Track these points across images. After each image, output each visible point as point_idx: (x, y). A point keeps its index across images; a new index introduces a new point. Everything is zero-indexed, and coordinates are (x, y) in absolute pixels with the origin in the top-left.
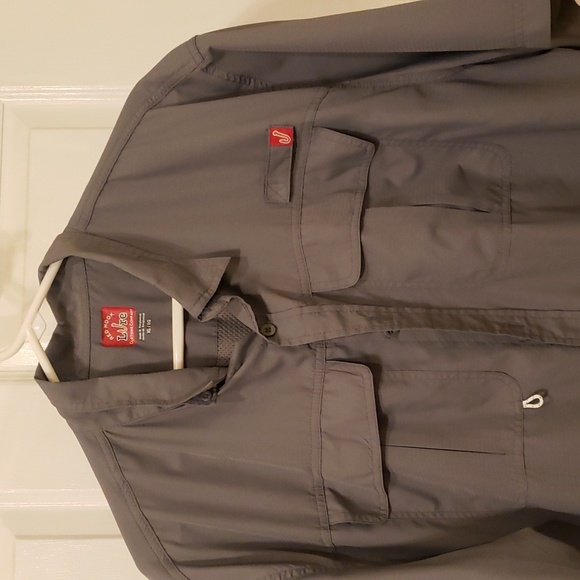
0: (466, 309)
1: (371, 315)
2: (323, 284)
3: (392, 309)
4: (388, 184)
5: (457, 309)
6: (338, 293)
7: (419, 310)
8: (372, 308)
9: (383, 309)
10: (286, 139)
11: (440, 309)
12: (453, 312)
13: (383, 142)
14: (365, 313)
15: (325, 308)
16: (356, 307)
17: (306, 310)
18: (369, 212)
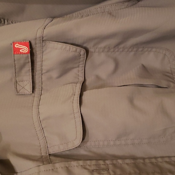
0: (162, 157)
1: (93, 168)
2: (56, 147)
3: (108, 162)
4: (98, 78)
5: (156, 158)
6: (68, 153)
7: (128, 161)
8: (94, 162)
9: (101, 162)
10: (25, 49)
11: (144, 159)
12: (154, 160)
13: (91, 50)
14: (88, 167)
15: (57, 165)
16: (81, 163)
17: (42, 168)
18: (85, 94)
